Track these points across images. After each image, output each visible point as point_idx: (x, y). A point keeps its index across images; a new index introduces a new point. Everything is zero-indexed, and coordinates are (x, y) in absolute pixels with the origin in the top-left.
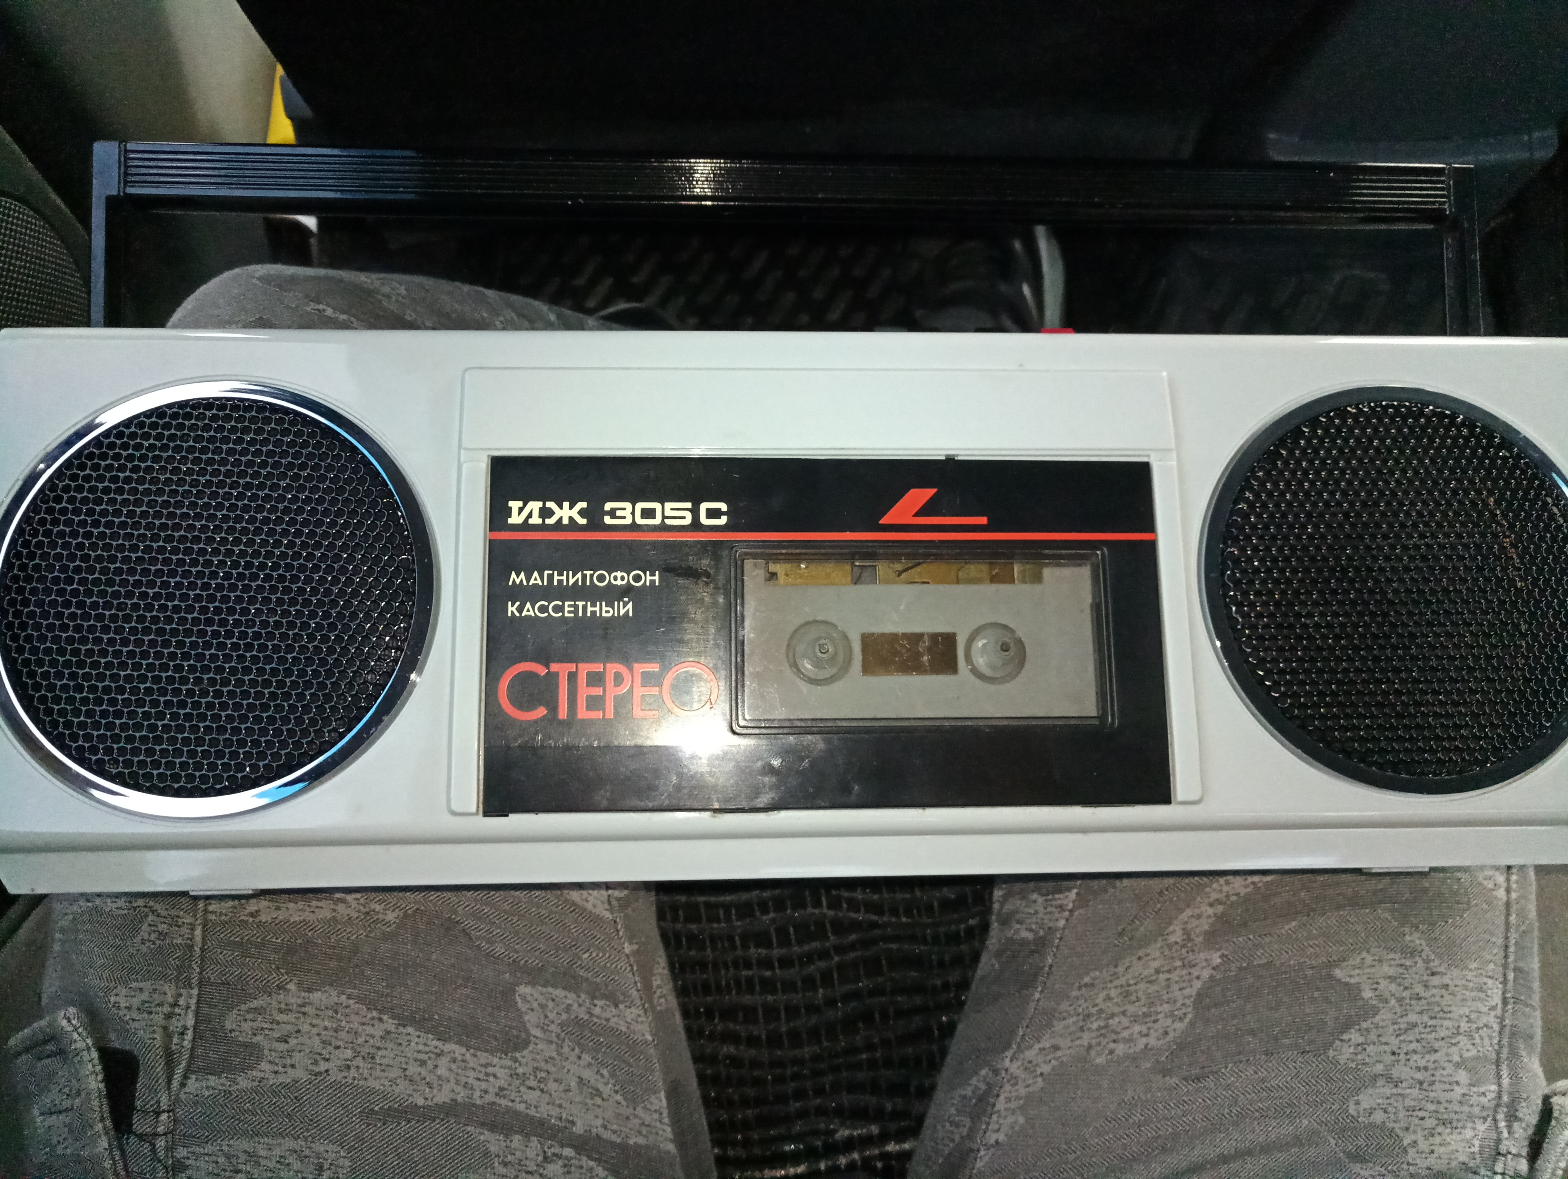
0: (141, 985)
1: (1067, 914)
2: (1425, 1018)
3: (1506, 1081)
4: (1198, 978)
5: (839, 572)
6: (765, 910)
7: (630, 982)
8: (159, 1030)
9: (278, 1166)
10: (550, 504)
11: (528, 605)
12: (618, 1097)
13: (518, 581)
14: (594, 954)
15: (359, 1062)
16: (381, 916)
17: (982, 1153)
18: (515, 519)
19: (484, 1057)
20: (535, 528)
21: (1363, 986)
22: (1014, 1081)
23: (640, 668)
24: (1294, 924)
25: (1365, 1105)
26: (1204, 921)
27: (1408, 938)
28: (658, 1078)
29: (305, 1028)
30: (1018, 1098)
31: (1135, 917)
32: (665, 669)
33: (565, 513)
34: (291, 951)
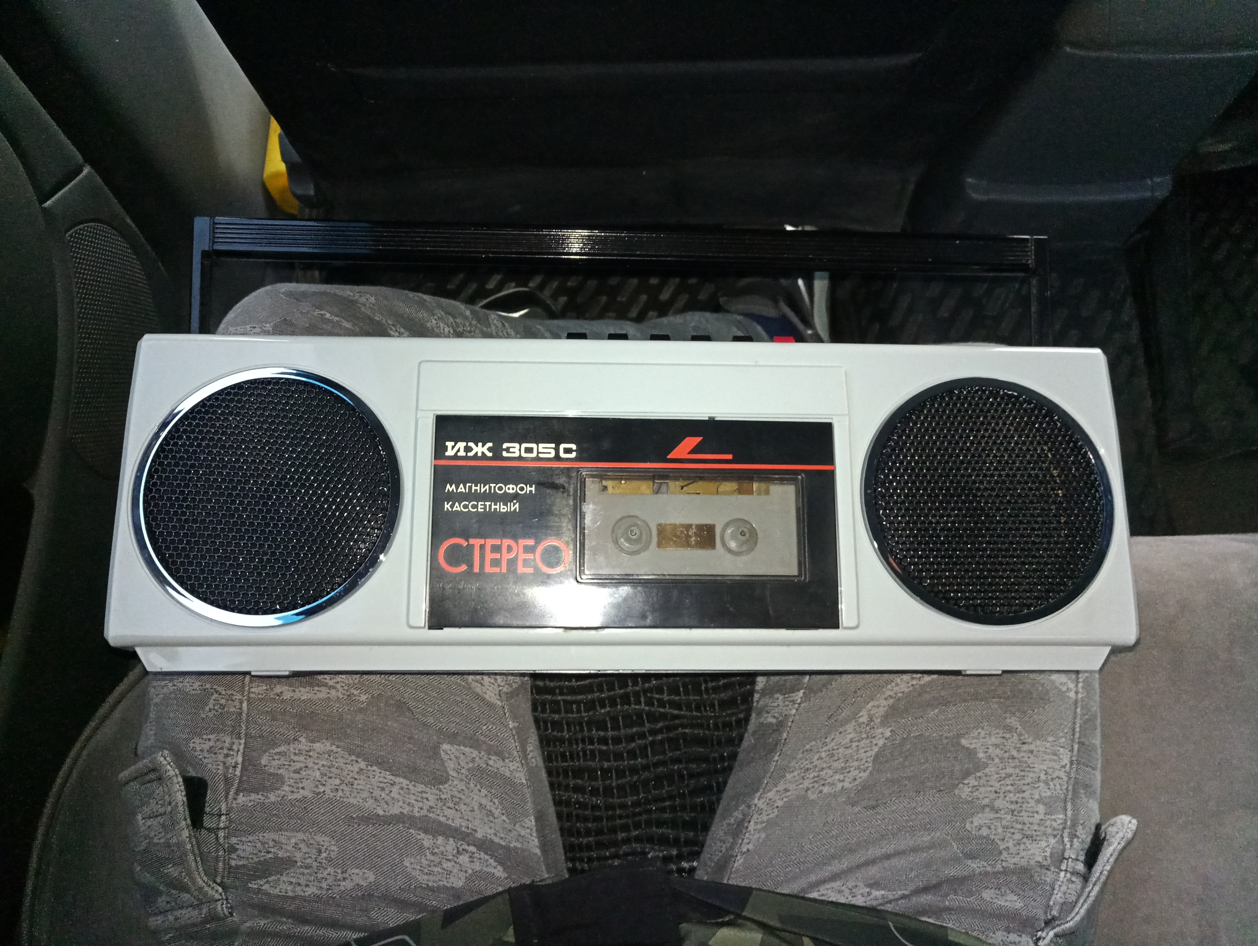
0: (209, 737)
1: (797, 705)
2: (1017, 771)
3: (1069, 813)
4: (876, 744)
5: (645, 487)
6: (603, 706)
7: (513, 745)
8: (222, 764)
9: (294, 849)
10: (471, 444)
11: (457, 504)
12: (504, 818)
13: (451, 490)
14: (490, 727)
15: (343, 786)
16: (357, 698)
17: (738, 858)
18: (450, 453)
19: (421, 787)
20: (462, 458)
21: (978, 750)
22: (760, 812)
23: (524, 542)
24: (937, 711)
25: (976, 824)
26: (881, 709)
27: (1008, 721)
28: (530, 806)
29: (311, 765)
30: (762, 822)
31: (839, 707)
32: (537, 543)
33: (480, 449)
34: (301, 716)
